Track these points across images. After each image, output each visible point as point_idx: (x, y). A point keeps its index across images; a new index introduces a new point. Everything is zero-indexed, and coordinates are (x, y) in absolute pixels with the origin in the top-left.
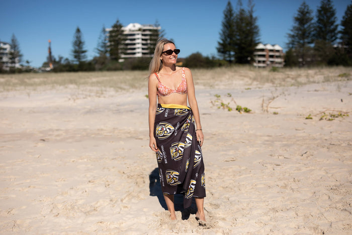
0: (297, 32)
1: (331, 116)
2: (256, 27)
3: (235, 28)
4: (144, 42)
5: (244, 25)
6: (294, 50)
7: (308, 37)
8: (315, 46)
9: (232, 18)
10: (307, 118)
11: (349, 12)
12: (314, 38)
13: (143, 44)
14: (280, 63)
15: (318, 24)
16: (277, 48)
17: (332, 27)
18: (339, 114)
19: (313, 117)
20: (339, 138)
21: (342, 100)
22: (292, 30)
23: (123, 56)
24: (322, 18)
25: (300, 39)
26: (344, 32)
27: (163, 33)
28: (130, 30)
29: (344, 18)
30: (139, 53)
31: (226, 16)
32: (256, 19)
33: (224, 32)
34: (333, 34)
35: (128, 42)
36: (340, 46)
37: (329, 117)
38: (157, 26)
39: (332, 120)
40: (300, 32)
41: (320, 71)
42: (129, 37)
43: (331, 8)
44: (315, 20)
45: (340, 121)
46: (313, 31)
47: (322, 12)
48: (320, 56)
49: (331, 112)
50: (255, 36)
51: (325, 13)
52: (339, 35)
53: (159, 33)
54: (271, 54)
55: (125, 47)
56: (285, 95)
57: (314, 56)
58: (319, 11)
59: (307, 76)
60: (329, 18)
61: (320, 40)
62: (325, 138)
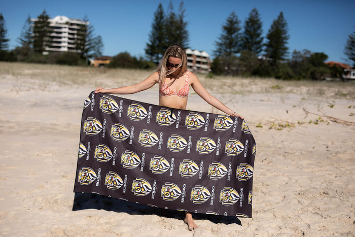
0: (224, 40)
1: (280, 126)
2: (186, 32)
3: (164, 31)
4: (71, 36)
5: (173, 28)
6: (220, 58)
7: (234, 46)
8: (241, 56)
9: (163, 21)
10: (257, 127)
11: (274, 26)
12: (240, 48)
13: (69, 39)
14: (206, 70)
15: (245, 35)
16: (204, 54)
17: (258, 39)
18: (287, 124)
19: (264, 126)
20: (291, 147)
21: (287, 112)
22: (220, 39)
23: (47, 49)
24: (249, 29)
25: (227, 48)
26: (269, 45)
27: (91, 29)
28: (57, 23)
29: (269, 31)
30: (64, 47)
31: (157, 18)
32: (186, 24)
33: (153, 34)
34: (258, 46)
35: (53, 34)
36: (264, 58)
37: (278, 127)
38: (85, 21)
39: (281, 129)
40: (228, 41)
41: (253, 82)
42: (56, 30)
43: (258, 20)
44: (242, 30)
45: (289, 131)
46: (240, 41)
47: (250, 24)
48: (245, 66)
49: (279, 122)
50: (183, 41)
51: (253, 25)
52: (264, 48)
53: (88, 28)
54: (198, 59)
55: (50, 40)
56: (233, 103)
57: (239, 65)
58: (247, 23)
59: (242, 85)
60: (255, 30)
61: (246, 51)
62: (279, 146)
